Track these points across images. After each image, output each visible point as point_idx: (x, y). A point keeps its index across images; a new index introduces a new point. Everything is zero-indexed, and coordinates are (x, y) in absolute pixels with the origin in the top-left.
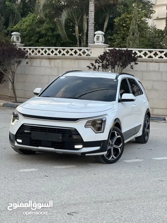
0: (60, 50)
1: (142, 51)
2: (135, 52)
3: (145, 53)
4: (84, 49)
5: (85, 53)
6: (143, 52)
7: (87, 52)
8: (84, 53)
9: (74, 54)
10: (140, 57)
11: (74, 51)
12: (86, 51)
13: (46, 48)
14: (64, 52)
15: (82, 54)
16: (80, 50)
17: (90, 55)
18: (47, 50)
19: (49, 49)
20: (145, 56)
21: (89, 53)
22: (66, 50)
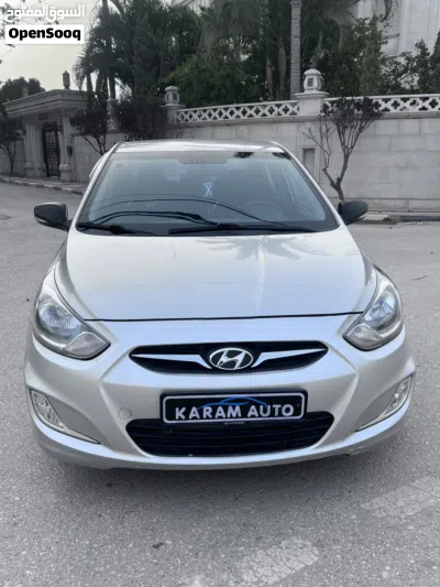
0: (244, 109)
1: (389, 99)
2: (377, 102)
3: (395, 102)
4: (285, 103)
5: (288, 110)
7: (291, 109)
8: (286, 110)
9: (268, 113)
10: (386, 110)
11: (268, 108)
12: (289, 107)
14: (252, 112)
16: (279, 106)
17: (296, 114)
20: (395, 108)
21: (295, 109)
22: (255, 108)
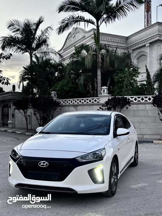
0: (80, 100)
2: (129, 98)
3: (135, 98)
4: (95, 98)
5: (96, 101)
6: (134, 98)
9: (89, 102)
10: (132, 101)
11: (89, 100)
12: (96, 99)
13: (72, 99)
15: (94, 102)
16: (93, 99)
17: (99, 102)
18: (73, 101)
19: (74, 100)
20: (136, 100)
